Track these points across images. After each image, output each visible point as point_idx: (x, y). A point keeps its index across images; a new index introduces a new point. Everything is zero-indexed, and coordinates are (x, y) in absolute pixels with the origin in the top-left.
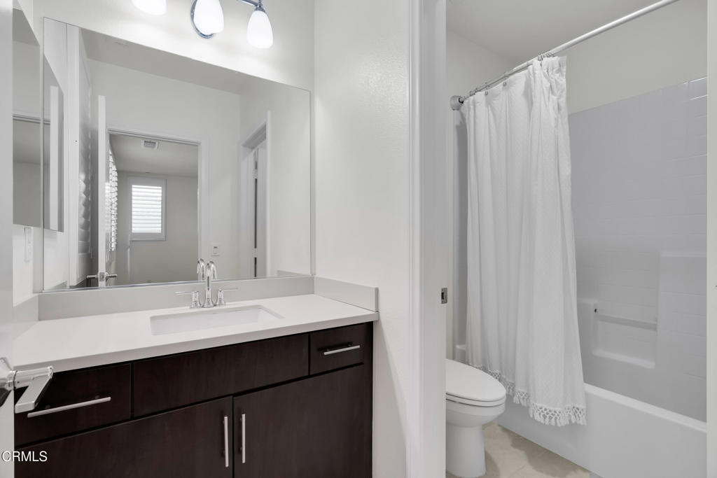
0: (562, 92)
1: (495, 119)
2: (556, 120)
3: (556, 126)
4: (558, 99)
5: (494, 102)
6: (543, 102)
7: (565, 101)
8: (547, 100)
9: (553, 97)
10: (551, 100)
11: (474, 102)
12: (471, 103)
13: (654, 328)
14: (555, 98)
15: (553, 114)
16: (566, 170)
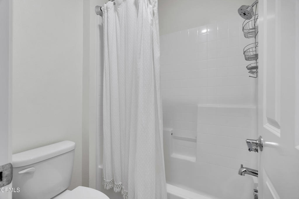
0: (155, 3)
1: (119, 20)
2: (152, 20)
3: (152, 25)
4: (153, 7)
5: (118, 8)
6: (144, 7)
7: (157, 10)
8: (147, 6)
9: (150, 5)
10: (149, 6)
11: (107, 8)
12: (105, 8)
13: (195, 141)
14: (151, 6)
15: (150, 17)
16: (157, 54)
